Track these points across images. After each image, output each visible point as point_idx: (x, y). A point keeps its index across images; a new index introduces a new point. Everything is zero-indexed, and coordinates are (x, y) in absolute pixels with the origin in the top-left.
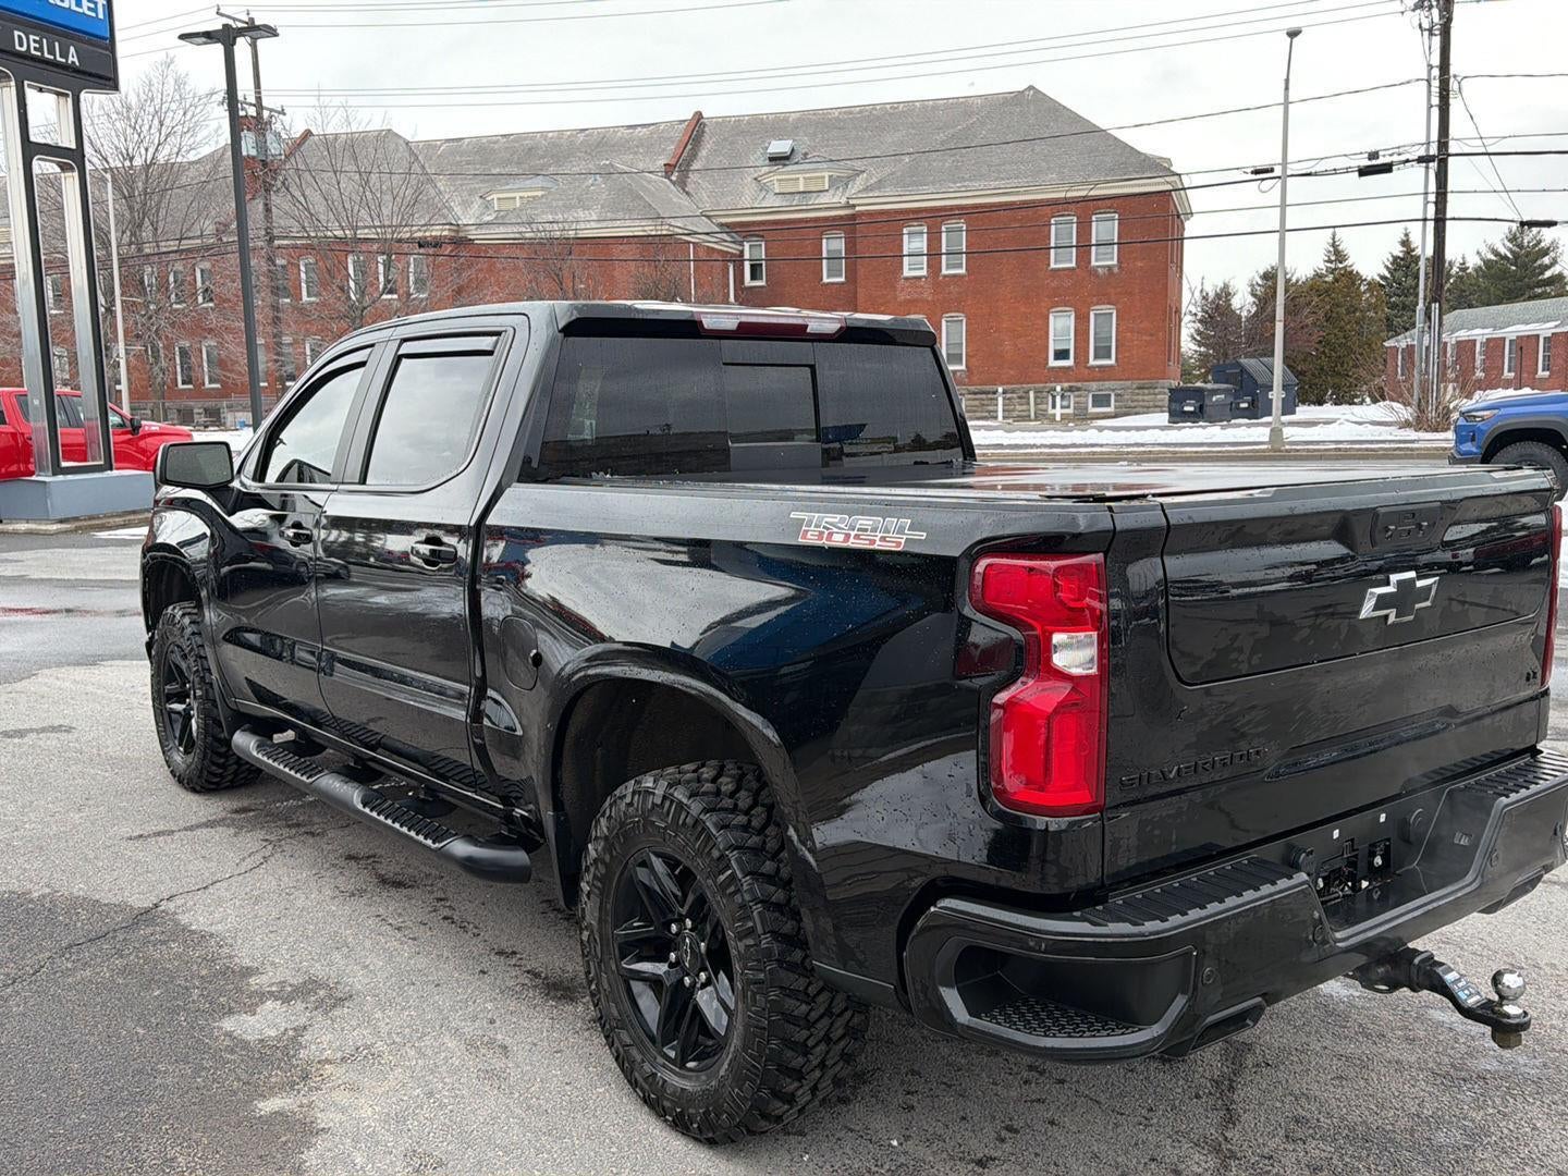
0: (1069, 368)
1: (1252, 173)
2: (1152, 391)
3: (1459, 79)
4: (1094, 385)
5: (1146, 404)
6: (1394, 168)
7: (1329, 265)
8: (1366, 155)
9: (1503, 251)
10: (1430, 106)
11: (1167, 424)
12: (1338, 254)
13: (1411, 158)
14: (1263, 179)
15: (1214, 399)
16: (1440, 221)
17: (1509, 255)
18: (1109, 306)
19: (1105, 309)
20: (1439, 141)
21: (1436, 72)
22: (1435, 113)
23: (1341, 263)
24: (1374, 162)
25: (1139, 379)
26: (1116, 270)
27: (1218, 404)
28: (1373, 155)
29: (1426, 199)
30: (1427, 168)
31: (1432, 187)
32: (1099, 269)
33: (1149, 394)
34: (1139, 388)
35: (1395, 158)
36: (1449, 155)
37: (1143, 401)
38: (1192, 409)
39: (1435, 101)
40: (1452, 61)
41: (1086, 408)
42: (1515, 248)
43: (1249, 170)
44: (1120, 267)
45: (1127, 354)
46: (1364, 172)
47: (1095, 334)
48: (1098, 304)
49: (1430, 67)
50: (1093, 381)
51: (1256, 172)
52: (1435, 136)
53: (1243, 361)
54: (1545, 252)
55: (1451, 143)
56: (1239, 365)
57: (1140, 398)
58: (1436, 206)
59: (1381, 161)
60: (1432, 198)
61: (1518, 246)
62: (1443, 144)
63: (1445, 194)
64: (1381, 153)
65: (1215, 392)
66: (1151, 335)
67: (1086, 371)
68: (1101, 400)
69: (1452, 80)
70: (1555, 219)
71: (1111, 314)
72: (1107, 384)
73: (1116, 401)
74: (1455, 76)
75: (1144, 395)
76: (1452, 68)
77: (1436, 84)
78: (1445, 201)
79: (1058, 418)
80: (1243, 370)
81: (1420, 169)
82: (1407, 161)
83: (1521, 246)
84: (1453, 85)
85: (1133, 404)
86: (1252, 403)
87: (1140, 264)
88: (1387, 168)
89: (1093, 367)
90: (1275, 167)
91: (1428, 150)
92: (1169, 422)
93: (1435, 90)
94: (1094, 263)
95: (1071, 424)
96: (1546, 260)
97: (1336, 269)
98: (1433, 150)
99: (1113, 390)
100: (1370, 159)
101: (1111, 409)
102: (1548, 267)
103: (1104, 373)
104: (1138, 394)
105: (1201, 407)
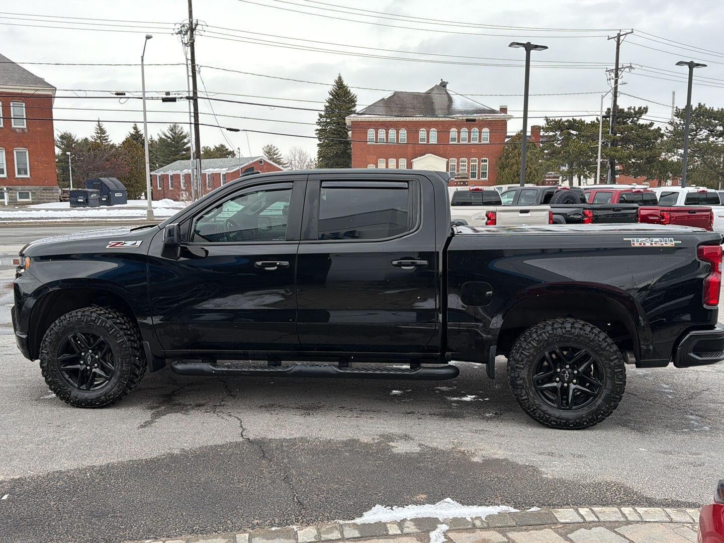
0: (4, 178)
1: (115, 94)
2: (51, 191)
3: (199, 66)
4: (20, 188)
5: (49, 198)
6: (177, 100)
7: (98, 135)
8: (165, 93)
9: (168, 135)
10: (188, 76)
11: (69, 207)
12: (102, 131)
13: (183, 97)
14: (121, 98)
15: (92, 196)
16: (197, 125)
17: (171, 137)
18: (23, 149)
19: (22, 149)
20: (193, 91)
21: (190, 62)
22: (191, 79)
23: (103, 134)
24: (168, 96)
25: (43, 185)
26: (26, 131)
27: (94, 199)
28: (168, 93)
29: (190, 115)
30: (190, 101)
31: (192, 110)
32: (17, 130)
33: (50, 193)
34: (44, 190)
35: (177, 96)
36: (198, 98)
37: (47, 196)
38: (82, 201)
39: (191, 74)
40: (195, 58)
41: (16, 199)
42: (173, 134)
43: (114, 93)
44: (28, 129)
45: (36, 173)
46: (164, 100)
47: (17, 162)
48: (17, 147)
49: (187, 60)
50: (19, 185)
51: (117, 94)
52: (191, 89)
53: (102, 179)
54: (185, 137)
55: (198, 93)
56: (100, 180)
57: (45, 194)
58: (195, 118)
59: (171, 96)
60: (193, 114)
61: (174, 133)
62: (195, 93)
63: (198, 113)
64: (171, 93)
65: (93, 193)
66: (48, 164)
67: (14, 181)
68: (24, 195)
69: (196, 66)
70: (238, 128)
71: (25, 152)
72: (27, 187)
73: (32, 196)
74: (197, 65)
75: (47, 193)
76: (196, 61)
77: (190, 67)
78: (198, 117)
79: (6, 204)
80: (102, 183)
81: (187, 101)
82: (182, 98)
83: (175, 133)
84: (197, 69)
85: (41, 198)
86: (108, 199)
87: (39, 129)
88: (174, 100)
89: (17, 178)
90: (126, 93)
91: (189, 94)
92: (71, 207)
93: (190, 69)
94: (13, 126)
95: (16, 207)
96: (186, 140)
97: (101, 137)
98: (191, 95)
99: (30, 190)
100: (166, 95)
101: (30, 200)
102: (187, 143)
103: (24, 182)
104: (44, 193)
105: (87, 200)
